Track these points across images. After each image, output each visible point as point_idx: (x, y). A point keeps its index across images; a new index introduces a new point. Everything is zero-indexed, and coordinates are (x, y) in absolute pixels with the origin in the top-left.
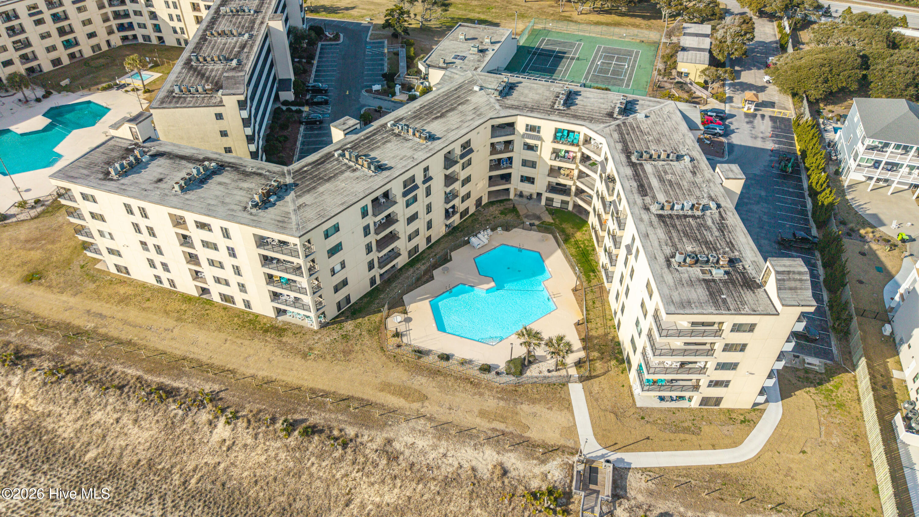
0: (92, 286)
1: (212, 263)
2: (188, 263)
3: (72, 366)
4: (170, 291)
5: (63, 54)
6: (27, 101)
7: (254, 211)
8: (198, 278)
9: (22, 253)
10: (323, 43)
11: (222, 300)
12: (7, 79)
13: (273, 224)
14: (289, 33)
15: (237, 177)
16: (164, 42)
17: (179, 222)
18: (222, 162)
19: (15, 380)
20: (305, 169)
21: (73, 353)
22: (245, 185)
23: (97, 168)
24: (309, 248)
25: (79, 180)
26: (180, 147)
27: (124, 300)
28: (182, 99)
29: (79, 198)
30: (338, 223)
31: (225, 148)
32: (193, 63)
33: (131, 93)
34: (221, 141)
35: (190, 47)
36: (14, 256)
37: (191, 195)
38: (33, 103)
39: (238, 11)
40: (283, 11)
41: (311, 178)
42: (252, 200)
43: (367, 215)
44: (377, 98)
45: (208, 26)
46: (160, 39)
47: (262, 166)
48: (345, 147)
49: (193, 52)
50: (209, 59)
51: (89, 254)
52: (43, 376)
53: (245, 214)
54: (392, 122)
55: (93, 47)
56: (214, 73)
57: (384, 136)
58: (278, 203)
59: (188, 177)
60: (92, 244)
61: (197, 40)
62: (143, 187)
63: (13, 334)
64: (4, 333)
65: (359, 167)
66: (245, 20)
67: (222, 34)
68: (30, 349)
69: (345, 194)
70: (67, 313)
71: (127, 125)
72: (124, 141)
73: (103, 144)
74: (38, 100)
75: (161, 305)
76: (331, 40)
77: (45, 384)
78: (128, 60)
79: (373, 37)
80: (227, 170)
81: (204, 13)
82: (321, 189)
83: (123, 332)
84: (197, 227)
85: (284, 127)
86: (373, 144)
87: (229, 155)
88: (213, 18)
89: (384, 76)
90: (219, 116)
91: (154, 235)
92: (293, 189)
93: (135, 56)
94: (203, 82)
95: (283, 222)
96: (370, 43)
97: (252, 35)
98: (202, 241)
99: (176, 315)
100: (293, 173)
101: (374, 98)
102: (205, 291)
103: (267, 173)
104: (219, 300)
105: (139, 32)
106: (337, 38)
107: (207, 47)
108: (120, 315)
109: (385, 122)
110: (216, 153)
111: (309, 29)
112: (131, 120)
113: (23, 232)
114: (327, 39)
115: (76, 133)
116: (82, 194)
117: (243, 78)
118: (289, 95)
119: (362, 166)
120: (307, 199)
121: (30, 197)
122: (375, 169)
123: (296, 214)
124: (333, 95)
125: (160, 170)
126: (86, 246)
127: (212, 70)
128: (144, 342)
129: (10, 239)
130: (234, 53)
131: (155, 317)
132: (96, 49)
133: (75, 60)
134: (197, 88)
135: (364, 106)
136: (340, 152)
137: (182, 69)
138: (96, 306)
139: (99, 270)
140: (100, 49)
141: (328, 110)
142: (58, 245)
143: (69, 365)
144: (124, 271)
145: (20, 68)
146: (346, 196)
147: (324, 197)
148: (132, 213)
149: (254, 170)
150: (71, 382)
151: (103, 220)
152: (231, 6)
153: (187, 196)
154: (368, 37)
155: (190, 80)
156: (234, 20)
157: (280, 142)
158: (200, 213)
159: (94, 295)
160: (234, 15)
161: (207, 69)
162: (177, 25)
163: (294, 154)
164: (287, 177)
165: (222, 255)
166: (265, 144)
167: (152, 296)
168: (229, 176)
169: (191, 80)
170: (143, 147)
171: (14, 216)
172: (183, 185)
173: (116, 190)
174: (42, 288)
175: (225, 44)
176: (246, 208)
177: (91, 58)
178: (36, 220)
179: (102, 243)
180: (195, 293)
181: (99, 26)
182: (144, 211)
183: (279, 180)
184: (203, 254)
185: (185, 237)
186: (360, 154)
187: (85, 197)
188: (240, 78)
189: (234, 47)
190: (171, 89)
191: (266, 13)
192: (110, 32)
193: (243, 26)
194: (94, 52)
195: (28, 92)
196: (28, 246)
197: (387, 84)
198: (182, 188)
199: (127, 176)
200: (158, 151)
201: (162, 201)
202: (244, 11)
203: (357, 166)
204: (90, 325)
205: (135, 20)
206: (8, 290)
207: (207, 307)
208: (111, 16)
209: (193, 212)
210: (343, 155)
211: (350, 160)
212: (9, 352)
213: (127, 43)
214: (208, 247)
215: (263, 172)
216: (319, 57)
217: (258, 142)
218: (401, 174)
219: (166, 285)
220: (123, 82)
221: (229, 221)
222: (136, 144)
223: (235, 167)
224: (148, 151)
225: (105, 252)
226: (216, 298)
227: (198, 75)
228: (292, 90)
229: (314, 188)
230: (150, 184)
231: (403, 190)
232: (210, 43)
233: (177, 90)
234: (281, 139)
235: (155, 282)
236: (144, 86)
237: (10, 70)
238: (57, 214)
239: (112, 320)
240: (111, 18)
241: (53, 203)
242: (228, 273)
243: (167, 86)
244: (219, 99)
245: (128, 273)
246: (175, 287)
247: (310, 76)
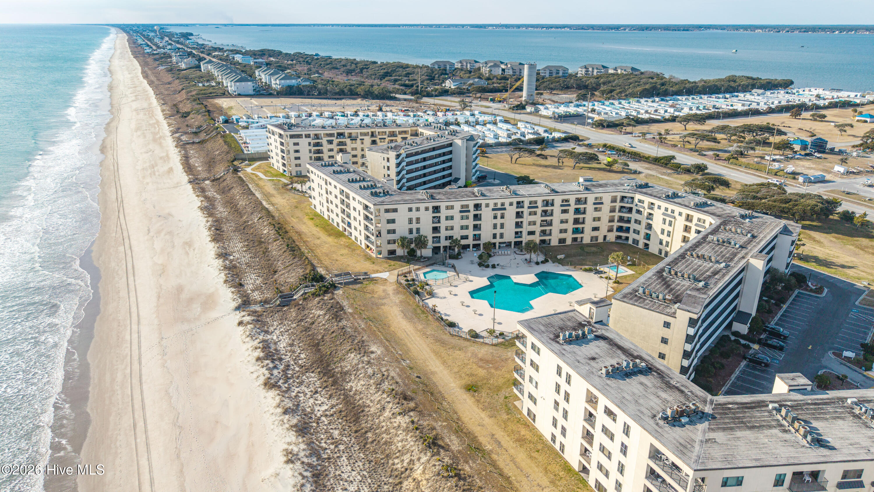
0: (505, 417)
1: (602, 449)
2: (583, 438)
3: (462, 472)
4: (557, 454)
5: (569, 237)
6: (530, 262)
7: (661, 422)
8: (585, 455)
9: (475, 367)
10: (801, 291)
11: (596, 487)
12: (526, 244)
13: (674, 444)
14: (767, 273)
15: (659, 385)
16: (648, 248)
17: (592, 400)
18: (652, 365)
19: (424, 459)
20: (730, 406)
21: (467, 462)
22: (664, 395)
23: (552, 329)
24: (700, 486)
25: (536, 333)
26: (622, 338)
27: (521, 441)
28: (641, 300)
29: (529, 345)
30: (743, 477)
31: (660, 353)
32: (664, 274)
33: (604, 280)
34: (660, 346)
35: (668, 260)
36: (469, 367)
37: (612, 383)
38: (533, 264)
39: (724, 242)
40: (768, 253)
41: (733, 418)
42: (664, 413)
43: (782, 485)
44: (845, 365)
45: (691, 247)
46: (646, 245)
47: (688, 385)
48: (784, 403)
49: (669, 265)
50: (679, 274)
51: (515, 391)
52: (440, 468)
53: (652, 422)
54: (855, 400)
55: (592, 237)
56: (679, 287)
57: (838, 410)
58: (687, 426)
59: (617, 366)
60: (521, 384)
61: (676, 256)
62: (578, 358)
63: (440, 423)
64: (435, 419)
65: (793, 431)
66: (727, 251)
67: (702, 257)
68: (443, 441)
69: (764, 450)
70: (479, 428)
71: (589, 305)
72: (581, 316)
73: (565, 312)
74: (537, 263)
75: (546, 461)
76: (811, 290)
77: (439, 474)
78: (614, 255)
79: (864, 302)
80: (653, 375)
81: (692, 236)
82: (739, 434)
83: (507, 467)
84: (605, 412)
85: (725, 355)
86: (819, 414)
87: (661, 360)
88: (698, 242)
89: (863, 346)
90: (667, 325)
91: (568, 401)
92: (709, 420)
93: (621, 253)
94: (666, 291)
95: (685, 447)
96: (857, 307)
97: (729, 266)
98: (603, 426)
99: (552, 477)
100: (715, 405)
101: (841, 364)
102: (585, 470)
103: (689, 394)
104: (593, 486)
105: (632, 236)
106: (819, 290)
107: (683, 264)
108: (512, 451)
109: (845, 396)
110: (650, 356)
111: (791, 275)
112: (594, 303)
113: (482, 351)
114: (807, 288)
115: (551, 295)
116: (532, 343)
117: (703, 300)
118: (743, 329)
119: (797, 431)
120: (720, 436)
121: (499, 329)
122: (813, 440)
123: (701, 446)
124: (791, 344)
125: (598, 350)
126: (516, 383)
127: (678, 284)
128: (517, 485)
129: (473, 353)
130: (705, 276)
131: (536, 469)
132: (594, 239)
133: (575, 243)
134: (658, 295)
135: (825, 367)
136: (776, 405)
137: (653, 275)
138: (500, 435)
139: (515, 407)
140: (597, 240)
141: (781, 356)
142: (498, 372)
143: (460, 470)
144: (532, 417)
145: (537, 238)
146: (764, 453)
147: (739, 443)
148: (560, 375)
149: (678, 385)
150: (454, 485)
151: (537, 370)
152: (719, 236)
153: (608, 382)
154: (859, 301)
155: (655, 286)
156: (717, 248)
157: (715, 368)
158: (613, 402)
159: (503, 424)
160: (719, 244)
161: (674, 282)
162: (665, 238)
163: (723, 385)
164: (708, 405)
165: (614, 447)
166: (699, 363)
167: (542, 450)
168: (653, 380)
169: (657, 286)
170: (593, 327)
171: (483, 337)
172: (610, 371)
173: (557, 352)
174: (473, 399)
175: (700, 266)
176: (655, 416)
177: (588, 245)
178: (494, 347)
179: (528, 387)
180: (576, 467)
181: (604, 225)
182: (569, 378)
183: (698, 404)
184: (599, 437)
185: (591, 415)
186: (800, 417)
187: (533, 347)
188: (700, 300)
189: (707, 271)
190: (637, 289)
191: (751, 250)
192: (610, 230)
193: (724, 256)
194: (591, 241)
195: (533, 256)
196: (481, 364)
197: (864, 355)
198: (608, 373)
199: (570, 344)
200: (602, 334)
201: (586, 377)
202: (730, 243)
203: (791, 428)
204: (489, 447)
205: (633, 226)
206: (453, 389)
207: (581, 485)
208: (616, 219)
209: (607, 397)
210: (779, 411)
211: (785, 419)
212: (431, 435)
213: (619, 241)
214: (606, 434)
215: (686, 391)
216: (791, 304)
217: (693, 360)
218: (844, 461)
219: (557, 447)
220: (602, 269)
221: (635, 421)
222: (589, 322)
223: (661, 375)
224: (595, 332)
225: (526, 395)
226: (592, 483)
227: (664, 284)
228: (748, 325)
229: (731, 429)
230: (585, 358)
231: (840, 480)
232: (687, 261)
233: (641, 291)
234: (717, 366)
235: (549, 439)
236: (616, 277)
237: (531, 237)
238: (509, 349)
239: (505, 453)
240: (616, 220)
241: (510, 339)
242: (612, 466)
243: (634, 286)
244: (673, 311)
245: (534, 420)
246: (563, 452)
247: (773, 318)
